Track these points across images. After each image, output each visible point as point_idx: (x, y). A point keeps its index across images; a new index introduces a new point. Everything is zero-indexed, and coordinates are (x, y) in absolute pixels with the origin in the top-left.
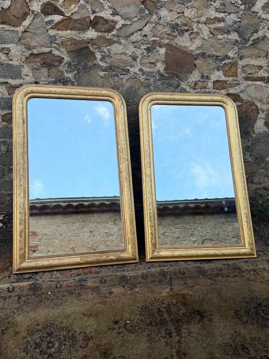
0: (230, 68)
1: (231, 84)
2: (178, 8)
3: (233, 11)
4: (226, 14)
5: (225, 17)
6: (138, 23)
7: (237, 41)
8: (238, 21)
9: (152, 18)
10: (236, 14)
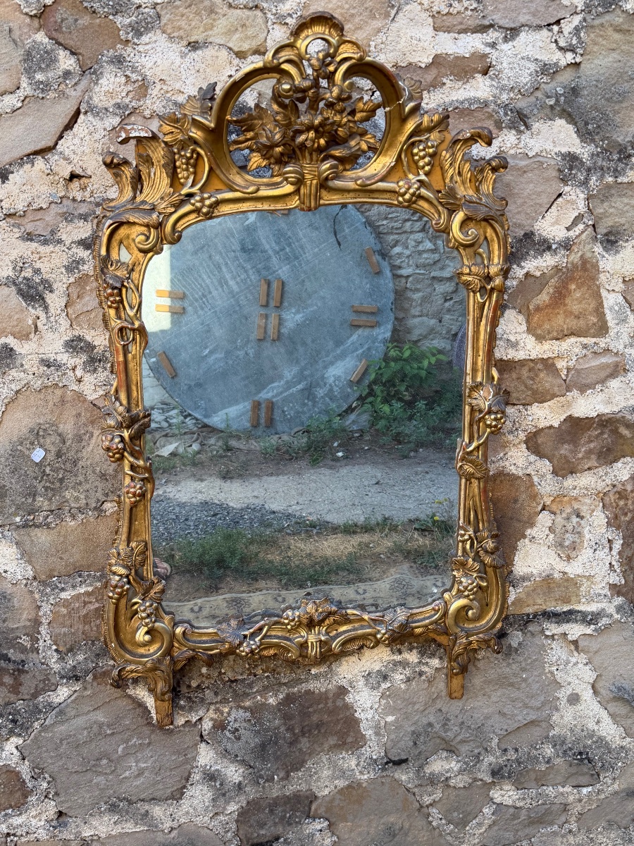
0: (560, 293)
1: (578, 371)
2: (230, 32)
3: (527, 17)
4: (493, 35)
5: (488, 50)
6: (29, 120)
7: (572, 159)
8: (563, 63)
9: (97, 89)
10: (545, 32)
